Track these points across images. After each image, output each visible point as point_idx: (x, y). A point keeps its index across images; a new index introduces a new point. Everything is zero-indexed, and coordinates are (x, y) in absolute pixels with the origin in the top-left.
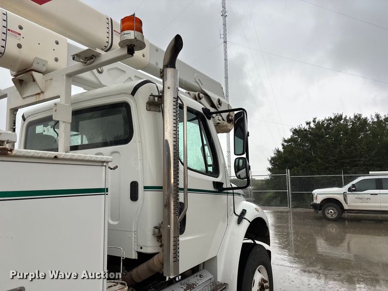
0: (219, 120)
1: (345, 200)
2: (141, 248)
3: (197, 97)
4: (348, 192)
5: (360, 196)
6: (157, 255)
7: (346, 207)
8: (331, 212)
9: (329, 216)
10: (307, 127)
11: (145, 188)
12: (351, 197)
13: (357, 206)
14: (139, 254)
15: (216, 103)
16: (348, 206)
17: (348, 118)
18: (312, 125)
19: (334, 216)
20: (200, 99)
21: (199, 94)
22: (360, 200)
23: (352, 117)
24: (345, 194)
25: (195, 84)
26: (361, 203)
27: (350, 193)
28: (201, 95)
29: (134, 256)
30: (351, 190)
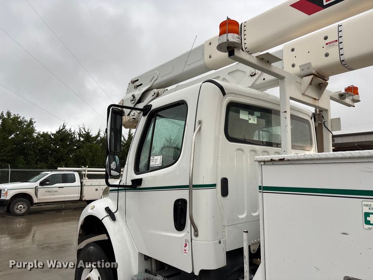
1: (36, 194)
4: (39, 187)
5: (49, 190)
7: (35, 200)
8: (21, 207)
9: (18, 211)
12: (42, 190)
13: (46, 199)
16: (38, 200)
19: (23, 211)
22: (49, 193)
24: (36, 189)
26: (50, 195)
27: (41, 187)
30: (42, 184)
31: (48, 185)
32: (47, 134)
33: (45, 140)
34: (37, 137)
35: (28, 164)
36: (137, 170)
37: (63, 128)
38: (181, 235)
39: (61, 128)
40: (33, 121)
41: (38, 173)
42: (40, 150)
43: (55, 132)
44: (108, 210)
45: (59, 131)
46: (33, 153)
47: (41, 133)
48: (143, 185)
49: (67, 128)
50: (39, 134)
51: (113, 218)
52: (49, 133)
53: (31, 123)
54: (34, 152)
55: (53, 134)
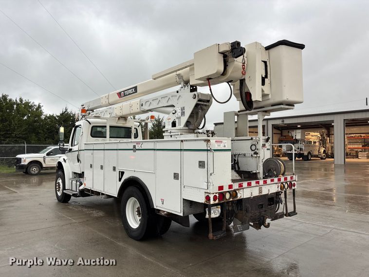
1: (44, 161)
5: (53, 159)
7: (44, 165)
8: (34, 170)
9: (33, 172)
12: (48, 159)
13: (51, 165)
16: (46, 165)
19: (36, 172)
22: (53, 161)
24: (44, 158)
26: (53, 162)
27: (47, 156)
30: (48, 154)
31: (52, 155)
32: (53, 116)
33: (52, 121)
34: (45, 118)
35: (39, 141)
36: (72, 146)
37: (66, 111)
38: (78, 164)
39: (64, 111)
40: (41, 105)
41: (45, 147)
42: (48, 129)
43: (59, 115)
44: (64, 159)
45: (63, 114)
46: (42, 132)
47: (48, 115)
48: (73, 150)
49: (69, 111)
50: (46, 116)
51: (65, 162)
52: (55, 115)
53: (39, 107)
54: (43, 130)
55: (57, 116)
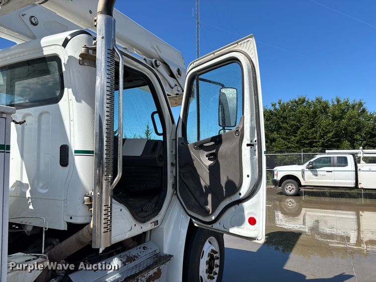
0: (179, 91)
1: (303, 176)
2: (71, 218)
3: (154, 64)
4: (305, 170)
6: (87, 226)
7: (303, 183)
8: (290, 188)
9: (288, 192)
10: (272, 109)
11: (76, 152)
14: (69, 224)
15: (175, 72)
16: (305, 182)
17: (310, 101)
18: (277, 107)
19: (293, 192)
20: (157, 66)
21: (156, 61)
23: (314, 100)
24: (303, 171)
25: (153, 50)
26: (317, 179)
27: (307, 170)
28: (158, 62)
29: (64, 227)
30: (308, 167)
